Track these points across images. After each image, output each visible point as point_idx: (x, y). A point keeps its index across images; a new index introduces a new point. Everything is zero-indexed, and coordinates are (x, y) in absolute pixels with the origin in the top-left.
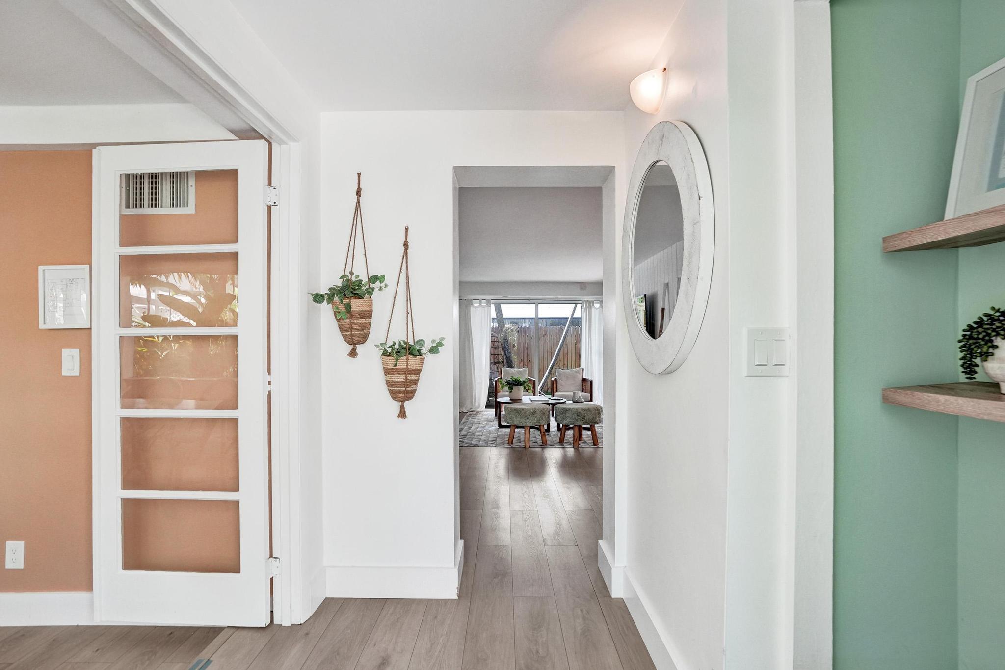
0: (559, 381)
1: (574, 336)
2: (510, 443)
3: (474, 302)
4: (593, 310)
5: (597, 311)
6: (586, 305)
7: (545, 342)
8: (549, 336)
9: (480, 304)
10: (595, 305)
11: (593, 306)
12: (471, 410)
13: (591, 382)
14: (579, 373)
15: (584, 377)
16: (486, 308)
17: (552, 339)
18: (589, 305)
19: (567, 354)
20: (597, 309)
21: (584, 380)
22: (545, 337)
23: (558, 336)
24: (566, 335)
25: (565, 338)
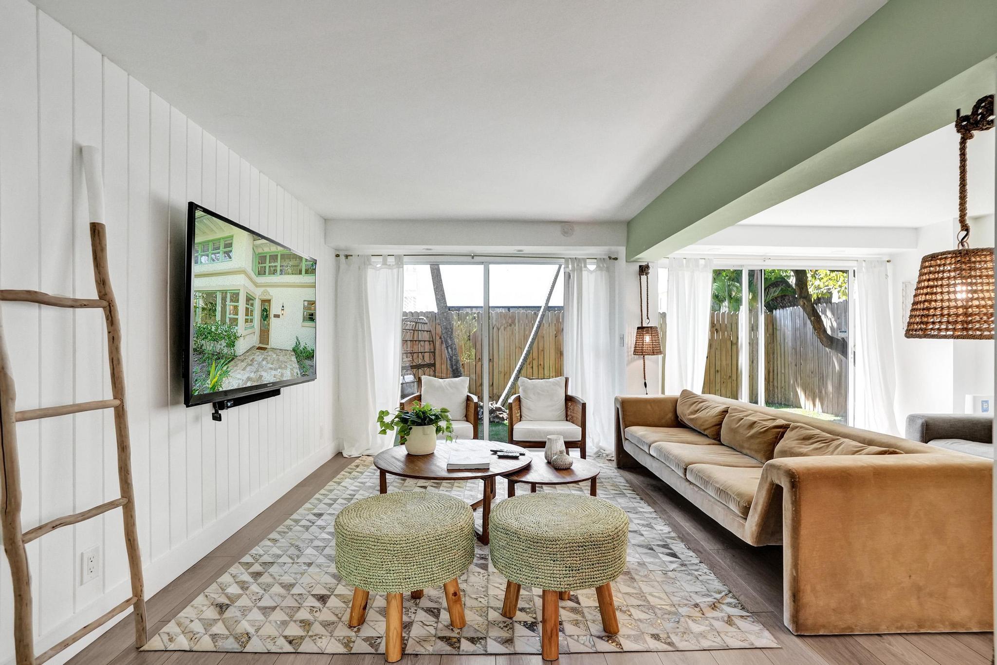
0: (524, 401)
1: (554, 325)
2: (355, 623)
3: (374, 259)
4: (585, 273)
5: (592, 277)
6: (573, 267)
7: (512, 333)
8: (519, 326)
9: (385, 263)
10: (588, 266)
11: (585, 267)
12: (368, 453)
13: (584, 405)
14: (561, 387)
15: (569, 393)
16: (395, 271)
17: (523, 327)
18: (578, 265)
19: (543, 350)
20: (591, 272)
21: (569, 399)
22: (513, 326)
23: (531, 324)
24: (540, 322)
25: (539, 327)
